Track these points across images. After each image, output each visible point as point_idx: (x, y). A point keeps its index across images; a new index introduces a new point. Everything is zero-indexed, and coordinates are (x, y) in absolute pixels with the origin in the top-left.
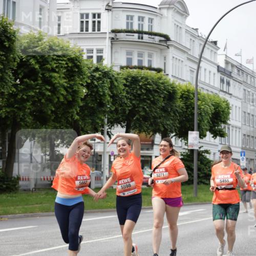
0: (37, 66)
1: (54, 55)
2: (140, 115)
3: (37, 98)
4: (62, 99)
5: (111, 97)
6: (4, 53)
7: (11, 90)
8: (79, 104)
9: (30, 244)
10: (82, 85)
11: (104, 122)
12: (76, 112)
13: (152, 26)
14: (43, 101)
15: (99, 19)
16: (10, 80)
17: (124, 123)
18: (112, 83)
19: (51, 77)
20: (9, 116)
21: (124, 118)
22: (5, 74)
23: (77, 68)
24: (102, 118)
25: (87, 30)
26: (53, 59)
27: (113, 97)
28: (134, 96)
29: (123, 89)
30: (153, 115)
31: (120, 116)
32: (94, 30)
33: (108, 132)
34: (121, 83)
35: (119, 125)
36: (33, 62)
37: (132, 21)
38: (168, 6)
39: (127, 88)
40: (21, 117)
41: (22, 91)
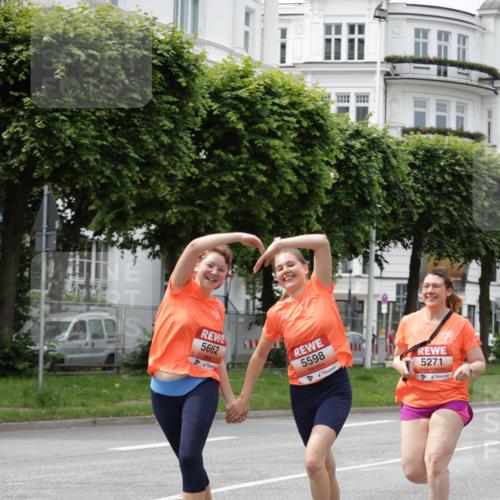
0: (240, 126)
1: (274, 104)
2: (440, 225)
3: (240, 187)
4: (288, 191)
5: (384, 188)
6: (175, 99)
7: (189, 171)
8: (321, 201)
9: (223, 471)
10: (328, 163)
11: (371, 238)
12: (315, 217)
13: (464, 51)
14: (251, 193)
15: (361, 36)
16: (187, 152)
17: (409, 239)
18: (386, 160)
19: (268, 146)
20: (185, 222)
21: (409, 229)
22: (177, 140)
23: (319, 131)
24: (367, 228)
25: (338, 56)
26: (273, 113)
27: (389, 187)
28: (430, 187)
29: (407, 172)
30: (466, 224)
31: (401, 225)
32: (351, 56)
33: (377, 256)
34: (404, 160)
35: (399, 244)
36: (234, 118)
37: (425, 40)
38: (495, 12)
39: (415, 171)
40: (208, 223)
41: (210, 173)
